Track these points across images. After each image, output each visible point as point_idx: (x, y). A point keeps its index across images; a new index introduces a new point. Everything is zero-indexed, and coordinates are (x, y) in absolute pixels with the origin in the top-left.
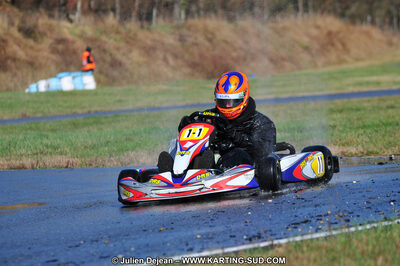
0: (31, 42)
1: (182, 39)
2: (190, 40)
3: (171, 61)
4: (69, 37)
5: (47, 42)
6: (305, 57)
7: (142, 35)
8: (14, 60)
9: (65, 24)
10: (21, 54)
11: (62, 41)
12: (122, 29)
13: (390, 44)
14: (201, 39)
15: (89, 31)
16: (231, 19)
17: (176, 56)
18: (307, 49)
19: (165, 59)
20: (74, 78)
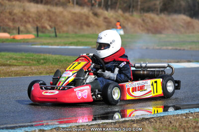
0: (96, 18)
1: (143, 20)
2: (146, 21)
3: (141, 28)
4: (109, 17)
5: (101, 19)
6: (183, 30)
7: (130, 18)
9: (106, 12)
10: (94, 22)
11: (105, 18)
12: (124, 16)
14: (150, 21)
15: (115, 16)
16: (158, 14)
17: (142, 26)
18: (183, 27)
19: (139, 27)
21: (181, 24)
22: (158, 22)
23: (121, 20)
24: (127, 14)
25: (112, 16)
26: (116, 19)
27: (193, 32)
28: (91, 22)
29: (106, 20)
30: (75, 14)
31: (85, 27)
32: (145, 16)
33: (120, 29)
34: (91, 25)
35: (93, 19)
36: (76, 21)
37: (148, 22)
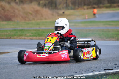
21: (31, 12)
22: (8, 10)
27: (41, 19)
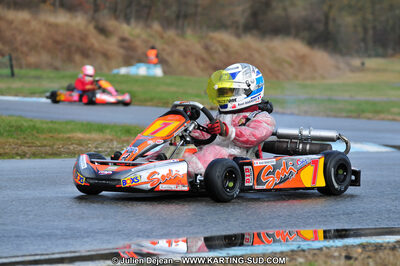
0: (102, 38)
1: (207, 48)
2: (213, 49)
3: (201, 65)
4: (131, 38)
5: (114, 40)
7: (179, 40)
8: (94, 51)
9: (125, 27)
10: (97, 45)
11: (123, 39)
12: (165, 35)
13: (338, 68)
14: (221, 50)
15: (144, 36)
16: (238, 36)
17: (203, 60)
18: (291, 65)
19: (196, 61)
20: (148, 68)
23: (159, 44)
24: (171, 33)
25: (138, 36)
26: (146, 42)
28: (91, 48)
29: (125, 44)
30: (56, 26)
31: (78, 58)
32: (211, 39)
33: (155, 64)
34: (91, 53)
35: (95, 40)
36: (57, 42)
37: (216, 52)
